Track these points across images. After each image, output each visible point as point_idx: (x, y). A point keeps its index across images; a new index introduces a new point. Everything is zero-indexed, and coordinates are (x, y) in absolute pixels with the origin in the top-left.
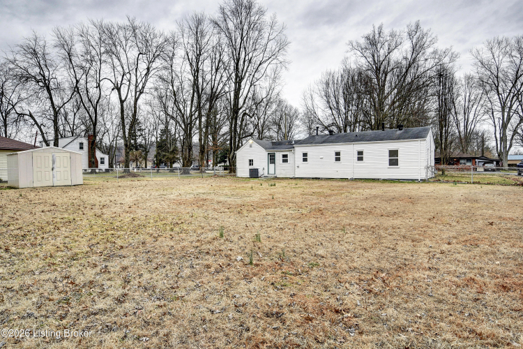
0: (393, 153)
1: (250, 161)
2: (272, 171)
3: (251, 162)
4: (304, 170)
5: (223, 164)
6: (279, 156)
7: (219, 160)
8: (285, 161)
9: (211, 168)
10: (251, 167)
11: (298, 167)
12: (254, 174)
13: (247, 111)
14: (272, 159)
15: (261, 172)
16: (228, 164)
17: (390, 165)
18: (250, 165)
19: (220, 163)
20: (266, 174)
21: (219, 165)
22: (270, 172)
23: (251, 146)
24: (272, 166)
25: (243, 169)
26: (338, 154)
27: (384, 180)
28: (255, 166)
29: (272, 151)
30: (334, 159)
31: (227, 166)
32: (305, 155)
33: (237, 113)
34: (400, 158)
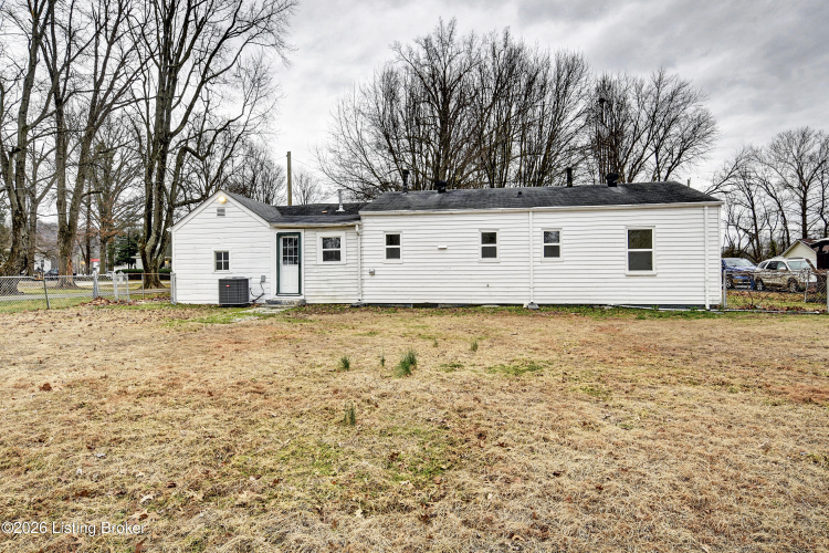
0: (640, 238)
1: (219, 255)
2: (289, 285)
3: (222, 260)
4: (391, 283)
5: (126, 267)
6: (312, 243)
7: (116, 256)
8: (332, 256)
9: (95, 274)
10: (223, 274)
11: (372, 273)
12: (235, 294)
13: (192, 145)
14: (290, 251)
15: (255, 290)
16: (139, 265)
17: (630, 269)
18: (219, 267)
19: (118, 264)
20: (272, 295)
21: (116, 269)
22: (283, 290)
23: (221, 212)
24: (290, 271)
25: (194, 280)
26: (489, 238)
27: (617, 308)
28: (234, 272)
29: (289, 227)
30: (480, 252)
31: (136, 271)
32: (393, 239)
33: (166, 144)
34: (657, 249)
